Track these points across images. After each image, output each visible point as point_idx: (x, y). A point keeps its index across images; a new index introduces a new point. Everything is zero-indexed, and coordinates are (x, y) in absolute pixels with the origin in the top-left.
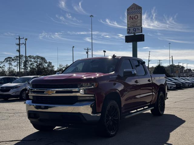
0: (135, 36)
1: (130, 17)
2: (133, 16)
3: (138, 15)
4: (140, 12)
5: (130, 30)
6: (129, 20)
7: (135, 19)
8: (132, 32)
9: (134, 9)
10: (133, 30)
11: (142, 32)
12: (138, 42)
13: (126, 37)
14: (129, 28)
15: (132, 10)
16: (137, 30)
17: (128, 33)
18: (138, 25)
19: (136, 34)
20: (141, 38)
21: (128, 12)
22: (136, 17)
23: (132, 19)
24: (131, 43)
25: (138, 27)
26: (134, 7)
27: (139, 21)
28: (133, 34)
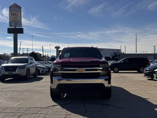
0: (15, 28)
1: (12, 13)
2: (14, 13)
3: (18, 13)
4: (20, 11)
5: (11, 23)
6: (11, 16)
7: (16, 15)
8: (13, 26)
9: (15, 8)
10: (15, 24)
11: (21, 27)
12: (18, 34)
13: (8, 29)
14: (11, 22)
15: (13, 8)
16: (17, 24)
17: (10, 26)
18: (19, 20)
19: (17, 27)
20: (21, 31)
21: (10, 9)
22: (17, 14)
23: (14, 15)
24: (13, 34)
25: (18, 22)
26: (15, 6)
27: (19, 18)
28: (14, 27)
